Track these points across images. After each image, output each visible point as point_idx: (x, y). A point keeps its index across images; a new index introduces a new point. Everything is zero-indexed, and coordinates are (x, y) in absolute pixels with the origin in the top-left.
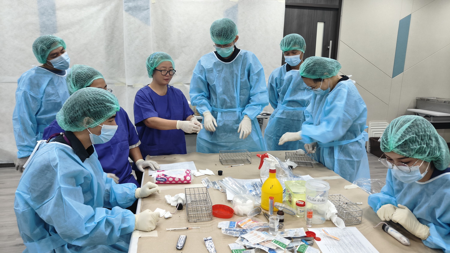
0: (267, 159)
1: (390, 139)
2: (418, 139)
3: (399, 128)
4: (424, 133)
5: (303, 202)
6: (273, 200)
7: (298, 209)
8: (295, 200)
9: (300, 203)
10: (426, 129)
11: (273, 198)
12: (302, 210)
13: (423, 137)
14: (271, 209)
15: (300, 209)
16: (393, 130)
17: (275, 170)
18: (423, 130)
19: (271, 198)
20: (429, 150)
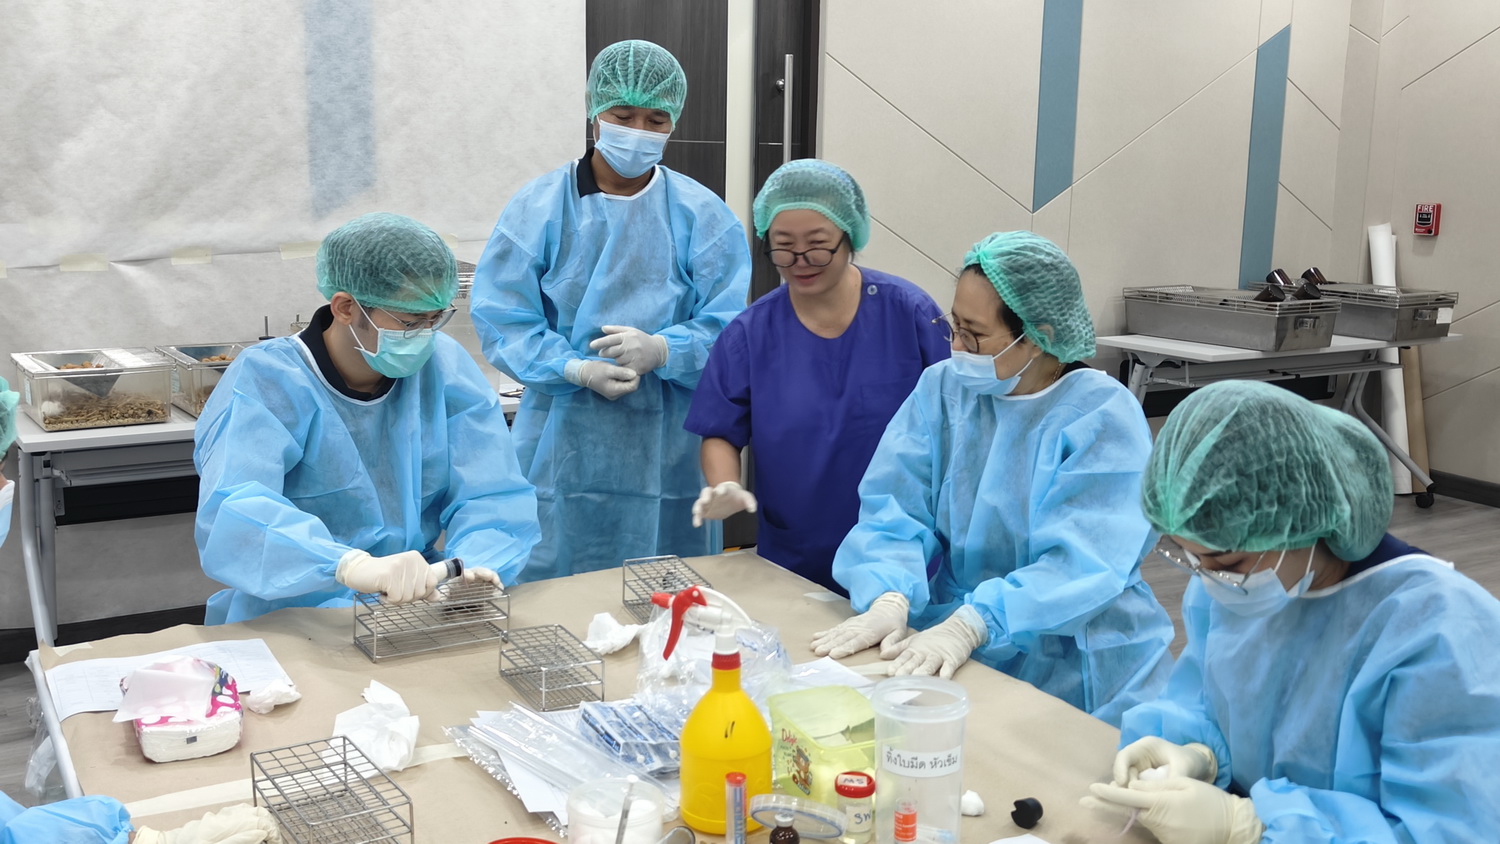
0: (700, 610)
1: (1164, 492)
2: (1246, 489)
3: (1187, 452)
4: (1266, 464)
5: (865, 779)
6: (743, 787)
7: (848, 808)
8: (825, 775)
9: (851, 784)
10: (1274, 447)
11: (744, 776)
12: (864, 811)
13: (1264, 478)
14: (736, 825)
15: (857, 810)
16: (1171, 459)
17: (737, 656)
18: (1262, 451)
19: (736, 779)
20: (1290, 521)
